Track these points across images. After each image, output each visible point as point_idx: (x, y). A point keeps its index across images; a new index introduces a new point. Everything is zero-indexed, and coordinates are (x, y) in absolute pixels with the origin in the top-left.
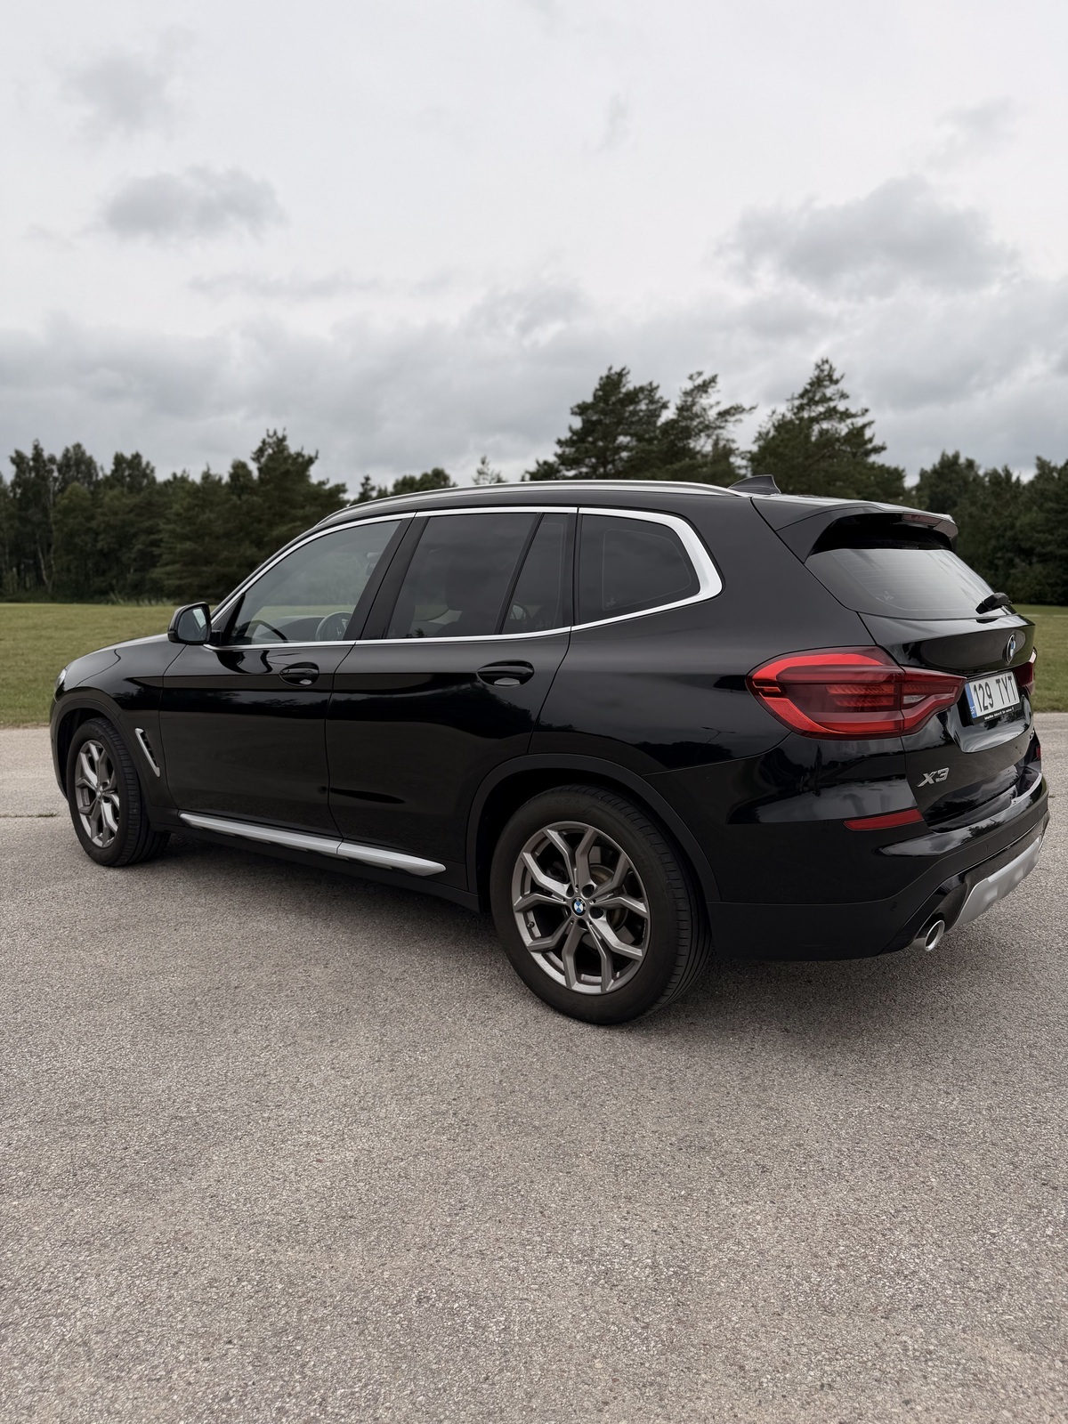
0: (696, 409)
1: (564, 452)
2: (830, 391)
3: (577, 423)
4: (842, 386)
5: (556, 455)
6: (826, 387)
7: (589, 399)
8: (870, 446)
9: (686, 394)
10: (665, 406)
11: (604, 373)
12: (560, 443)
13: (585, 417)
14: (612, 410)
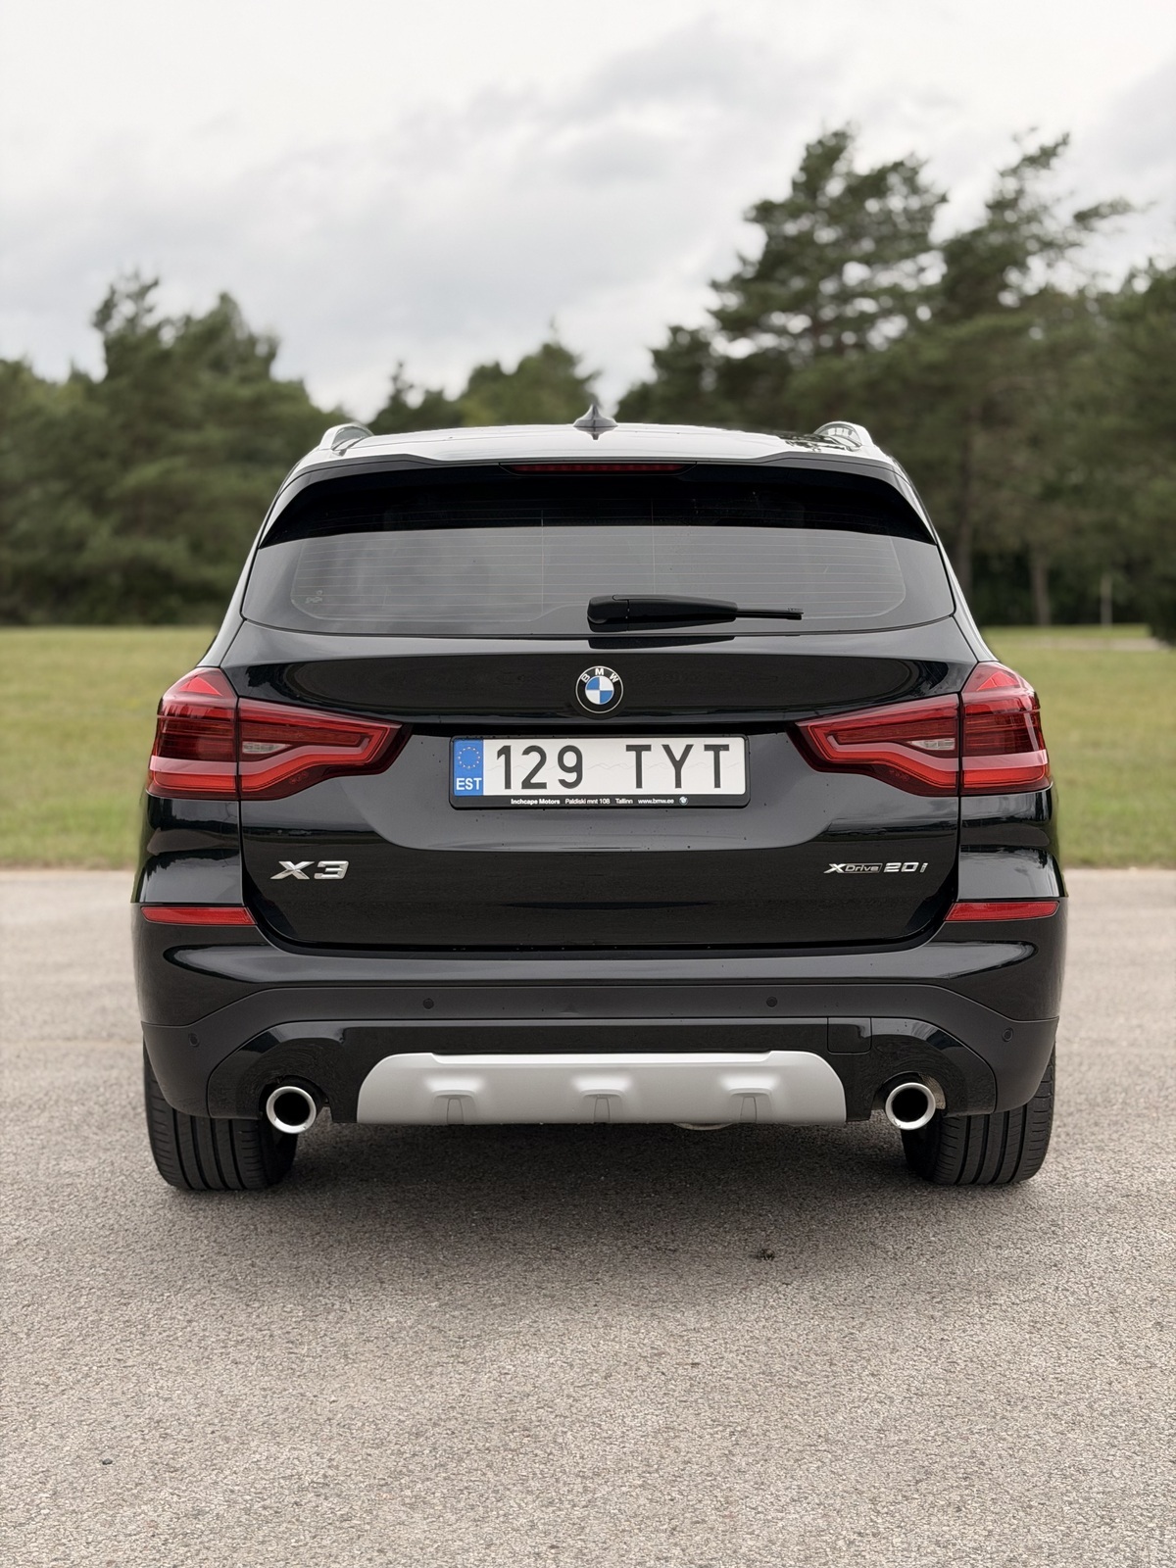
1: (726, 305)
5: (711, 312)
9: (1007, 173)
10: (948, 201)
13: (774, 230)
14: (827, 210)
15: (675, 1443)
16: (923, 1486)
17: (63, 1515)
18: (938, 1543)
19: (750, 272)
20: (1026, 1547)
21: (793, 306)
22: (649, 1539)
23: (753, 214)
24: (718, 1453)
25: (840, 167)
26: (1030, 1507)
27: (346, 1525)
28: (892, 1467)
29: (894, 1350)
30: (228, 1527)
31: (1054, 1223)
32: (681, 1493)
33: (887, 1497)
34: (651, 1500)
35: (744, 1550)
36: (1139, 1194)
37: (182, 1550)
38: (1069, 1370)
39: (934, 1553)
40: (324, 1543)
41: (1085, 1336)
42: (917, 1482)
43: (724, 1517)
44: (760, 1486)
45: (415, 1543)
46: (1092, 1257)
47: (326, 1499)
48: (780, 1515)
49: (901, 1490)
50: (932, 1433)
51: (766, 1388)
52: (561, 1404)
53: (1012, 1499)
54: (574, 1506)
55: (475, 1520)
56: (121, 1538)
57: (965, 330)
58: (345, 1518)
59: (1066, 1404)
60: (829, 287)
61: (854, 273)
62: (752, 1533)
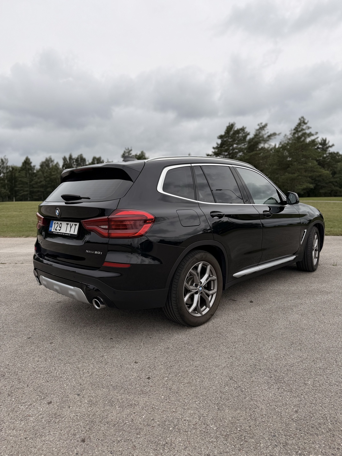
0: (261, 135)
1: (215, 151)
2: (304, 127)
3: (219, 141)
4: (308, 125)
5: (213, 152)
6: (303, 126)
7: (223, 133)
8: (328, 145)
9: (257, 130)
10: (248, 134)
11: (228, 125)
12: (214, 148)
13: (222, 140)
14: (231, 137)
15: (247, 337)
16: (293, 345)
17: (146, 348)
18: (299, 357)
19: (219, 146)
20: (315, 358)
21: (226, 151)
22: (247, 355)
23: (219, 137)
24: (255, 339)
25: (233, 130)
26: (313, 350)
27: (194, 351)
28: (286, 342)
29: (279, 320)
30: (174, 351)
31: (299, 296)
32: (250, 346)
33: (287, 348)
34: (246, 348)
35: (265, 358)
36: (311, 291)
37: (167, 355)
38: (311, 323)
39: (299, 359)
40: (191, 354)
41: (311, 317)
42: (291, 345)
43: (259, 351)
44: (264, 345)
45: (207, 355)
46: (307, 302)
47: (189, 346)
48: (269, 351)
49: (289, 346)
50: (291, 335)
51: (259, 326)
52: (225, 329)
53: (309, 348)
54: (232, 348)
55: (216, 351)
56: (156, 352)
57: (251, 154)
58: (194, 350)
59: (312, 330)
60: (231, 148)
61: (235, 146)
62: (265, 354)
